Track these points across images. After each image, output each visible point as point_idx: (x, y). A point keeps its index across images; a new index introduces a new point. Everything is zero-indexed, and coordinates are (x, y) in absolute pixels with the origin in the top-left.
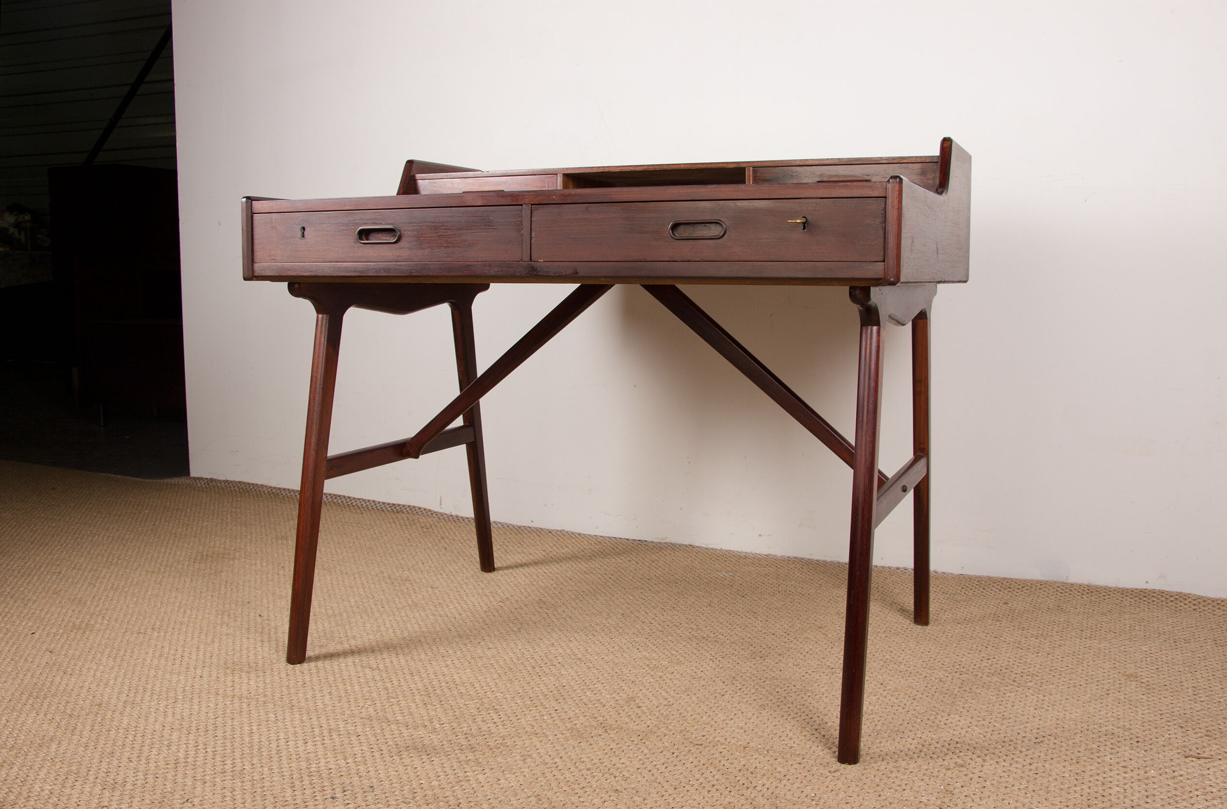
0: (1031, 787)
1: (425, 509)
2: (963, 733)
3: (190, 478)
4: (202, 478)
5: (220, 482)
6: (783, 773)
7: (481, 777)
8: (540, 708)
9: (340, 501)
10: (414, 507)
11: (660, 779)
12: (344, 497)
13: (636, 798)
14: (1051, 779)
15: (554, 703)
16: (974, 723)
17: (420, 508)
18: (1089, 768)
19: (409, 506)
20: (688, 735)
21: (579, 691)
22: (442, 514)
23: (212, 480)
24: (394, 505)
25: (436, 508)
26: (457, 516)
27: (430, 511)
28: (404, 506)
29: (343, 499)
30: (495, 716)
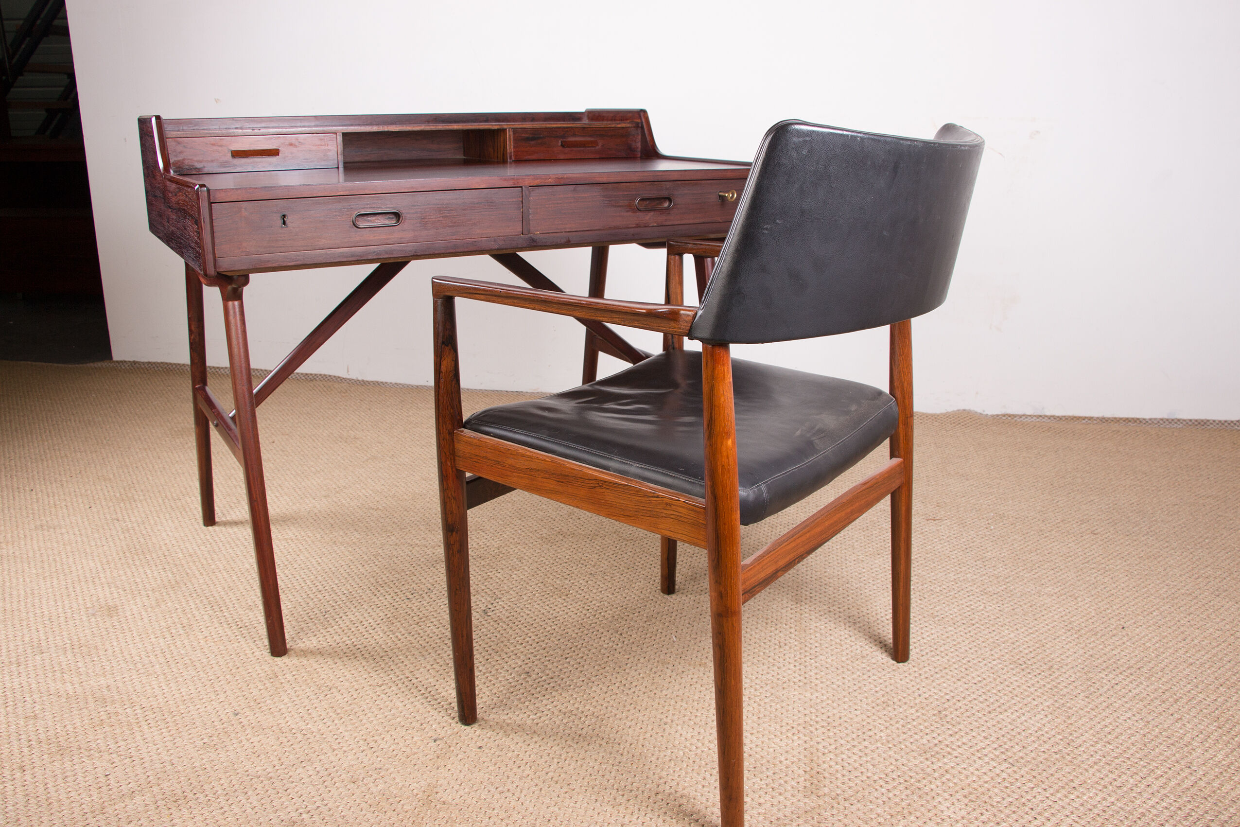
0: (844, 547)
1: (335, 377)
2: (795, 517)
3: (114, 362)
4: (125, 361)
5: (144, 363)
6: (692, 552)
7: (499, 575)
8: (513, 526)
9: (258, 374)
10: (325, 375)
11: (615, 564)
12: (261, 370)
13: (606, 577)
14: (854, 541)
15: (520, 522)
16: (800, 511)
17: (330, 376)
18: (874, 532)
19: (320, 375)
20: (621, 534)
21: (532, 511)
22: (350, 380)
23: (135, 362)
24: (307, 374)
25: (343, 374)
26: (363, 381)
27: (339, 377)
28: (315, 375)
29: (261, 372)
30: (483, 534)
